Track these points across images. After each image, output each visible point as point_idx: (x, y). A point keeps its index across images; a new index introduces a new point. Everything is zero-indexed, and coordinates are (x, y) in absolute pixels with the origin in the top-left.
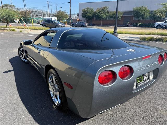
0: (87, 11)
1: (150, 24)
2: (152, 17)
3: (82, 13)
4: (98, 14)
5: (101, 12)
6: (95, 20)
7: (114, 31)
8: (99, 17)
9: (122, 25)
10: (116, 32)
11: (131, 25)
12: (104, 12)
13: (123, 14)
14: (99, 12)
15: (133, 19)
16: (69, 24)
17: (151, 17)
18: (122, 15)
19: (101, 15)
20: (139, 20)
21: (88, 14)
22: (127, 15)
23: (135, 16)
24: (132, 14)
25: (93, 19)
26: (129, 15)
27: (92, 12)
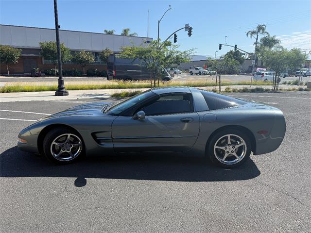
1: (74, 71)
2: (76, 60)
10: (64, 88)
11: (43, 72)
13: (22, 53)
15: (42, 62)
17: (73, 60)
18: (19, 55)
22: (31, 55)
23: (47, 58)
24: (38, 54)
26: (33, 55)
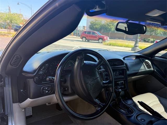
0: (95, 23)
3: (90, 25)
4: (107, 26)
5: (110, 25)
6: (103, 32)
7: (135, 45)
8: (108, 29)
9: (132, 39)
10: (138, 46)
11: (142, 40)
12: (113, 25)
14: (108, 24)
16: (75, 35)
19: (110, 27)
20: (151, 35)
21: (96, 26)
25: (101, 31)
27: (100, 24)
